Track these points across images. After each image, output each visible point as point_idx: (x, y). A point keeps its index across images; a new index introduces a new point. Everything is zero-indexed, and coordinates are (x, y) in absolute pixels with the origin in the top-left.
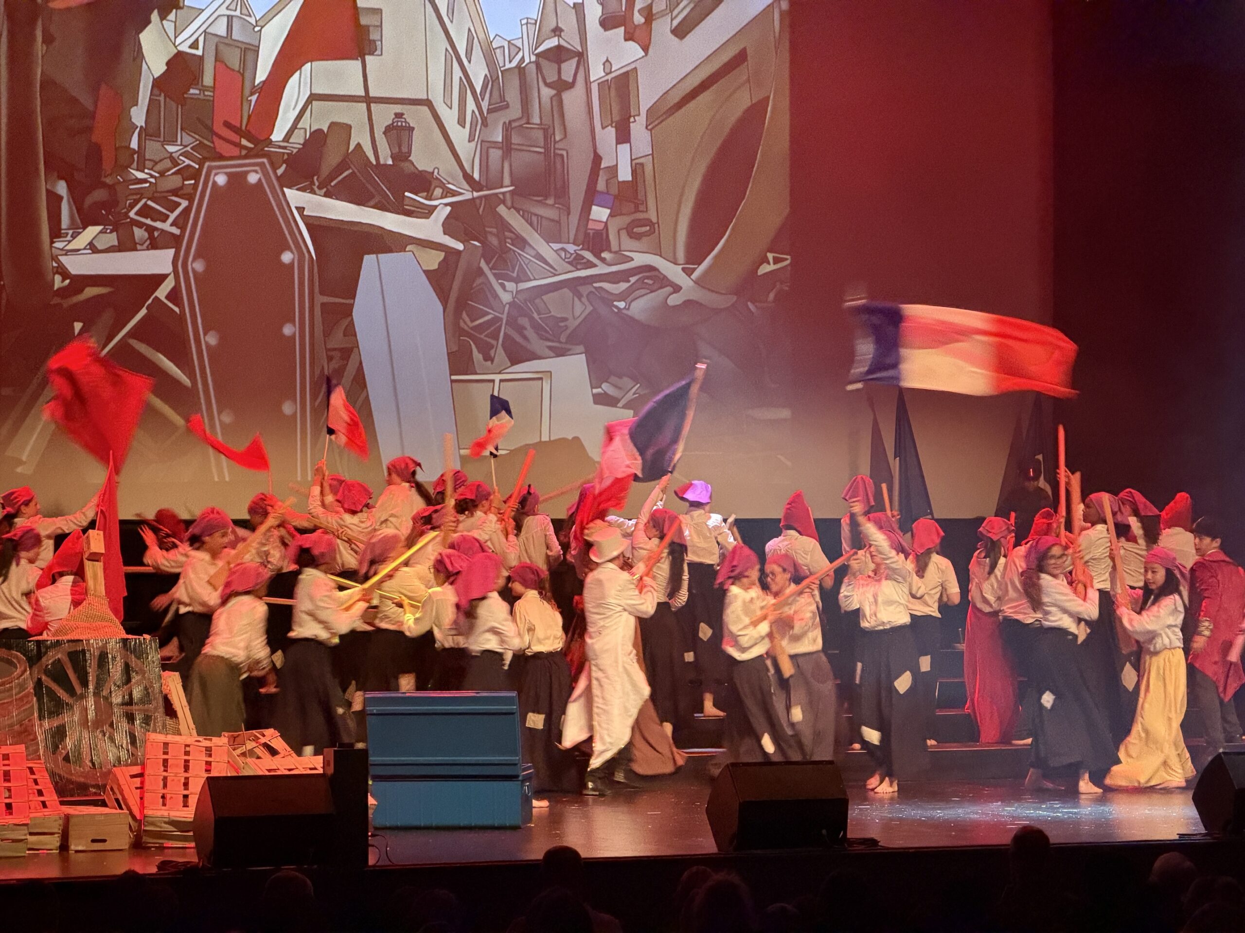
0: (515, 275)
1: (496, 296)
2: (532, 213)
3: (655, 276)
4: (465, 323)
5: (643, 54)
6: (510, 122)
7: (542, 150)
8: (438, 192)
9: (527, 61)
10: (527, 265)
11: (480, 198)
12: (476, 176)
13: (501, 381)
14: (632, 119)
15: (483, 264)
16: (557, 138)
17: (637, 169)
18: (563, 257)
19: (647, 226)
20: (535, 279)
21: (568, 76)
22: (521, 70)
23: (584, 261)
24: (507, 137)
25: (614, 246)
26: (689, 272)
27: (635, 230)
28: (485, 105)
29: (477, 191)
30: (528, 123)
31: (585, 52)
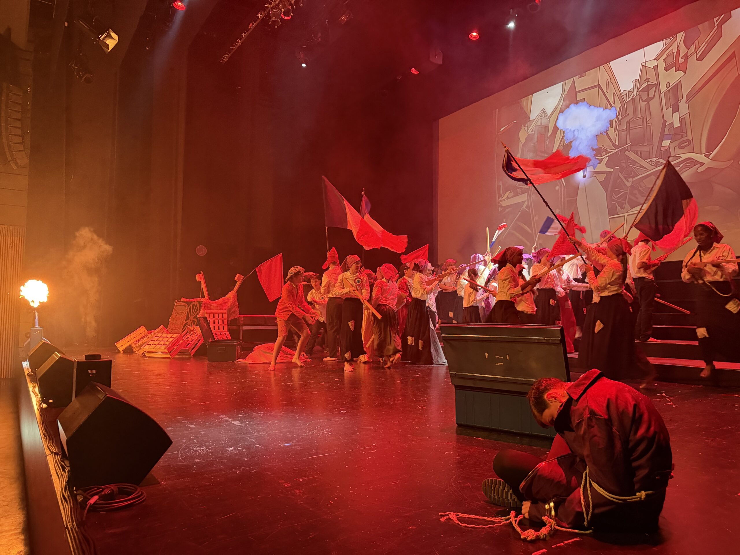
0: (632, 175)
1: (625, 185)
2: (638, 151)
3: (691, 162)
4: (614, 197)
5: (684, 74)
6: (629, 120)
7: (642, 126)
8: (604, 153)
9: (635, 95)
10: (636, 171)
11: (619, 150)
12: (617, 144)
13: (628, 215)
14: (679, 101)
15: (620, 175)
16: (647, 120)
17: (682, 120)
18: (651, 164)
19: (687, 142)
20: (640, 175)
21: (651, 95)
22: (633, 99)
23: (660, 163)
24: (628, 126)
25: (673, 154)
26: (707, 156)
27: (682, 145)
28: (620, 117)
29: (617, 149)
30: (636, 118)
31: (658, 84)
